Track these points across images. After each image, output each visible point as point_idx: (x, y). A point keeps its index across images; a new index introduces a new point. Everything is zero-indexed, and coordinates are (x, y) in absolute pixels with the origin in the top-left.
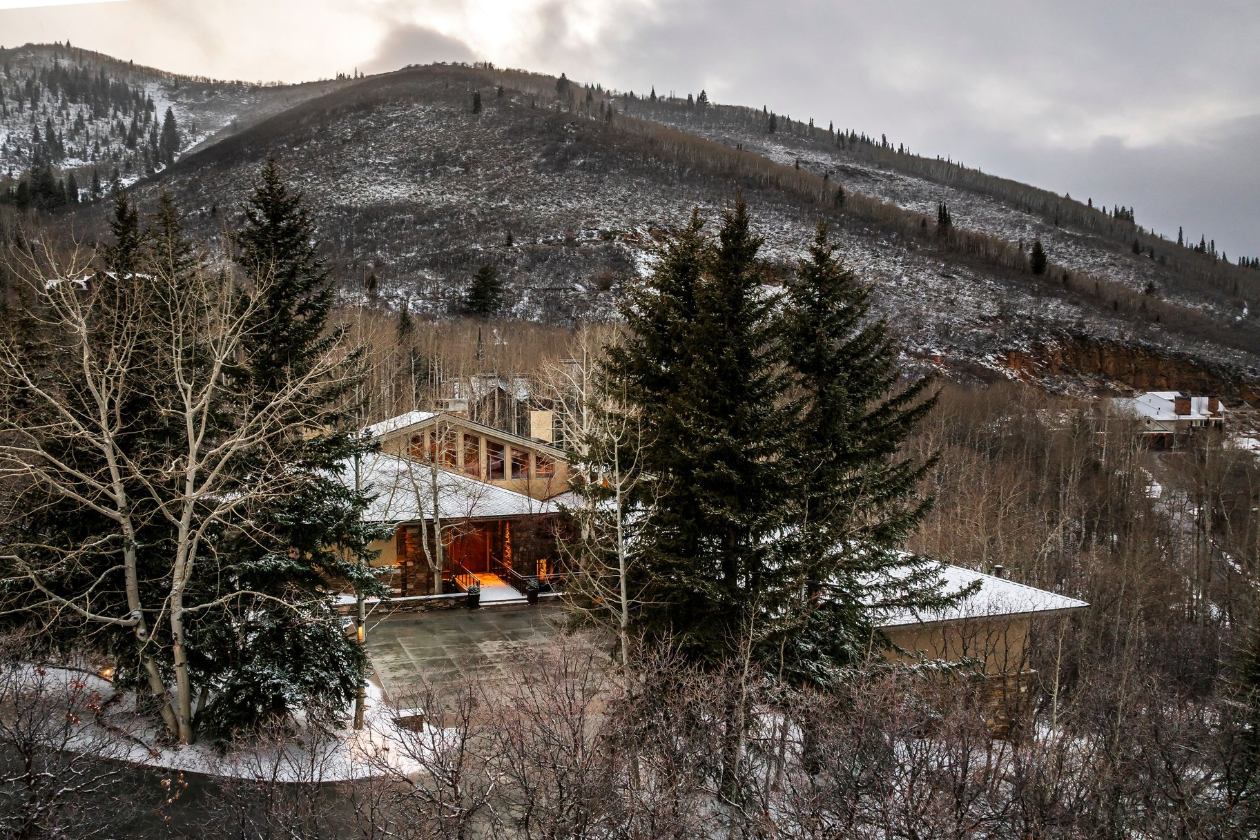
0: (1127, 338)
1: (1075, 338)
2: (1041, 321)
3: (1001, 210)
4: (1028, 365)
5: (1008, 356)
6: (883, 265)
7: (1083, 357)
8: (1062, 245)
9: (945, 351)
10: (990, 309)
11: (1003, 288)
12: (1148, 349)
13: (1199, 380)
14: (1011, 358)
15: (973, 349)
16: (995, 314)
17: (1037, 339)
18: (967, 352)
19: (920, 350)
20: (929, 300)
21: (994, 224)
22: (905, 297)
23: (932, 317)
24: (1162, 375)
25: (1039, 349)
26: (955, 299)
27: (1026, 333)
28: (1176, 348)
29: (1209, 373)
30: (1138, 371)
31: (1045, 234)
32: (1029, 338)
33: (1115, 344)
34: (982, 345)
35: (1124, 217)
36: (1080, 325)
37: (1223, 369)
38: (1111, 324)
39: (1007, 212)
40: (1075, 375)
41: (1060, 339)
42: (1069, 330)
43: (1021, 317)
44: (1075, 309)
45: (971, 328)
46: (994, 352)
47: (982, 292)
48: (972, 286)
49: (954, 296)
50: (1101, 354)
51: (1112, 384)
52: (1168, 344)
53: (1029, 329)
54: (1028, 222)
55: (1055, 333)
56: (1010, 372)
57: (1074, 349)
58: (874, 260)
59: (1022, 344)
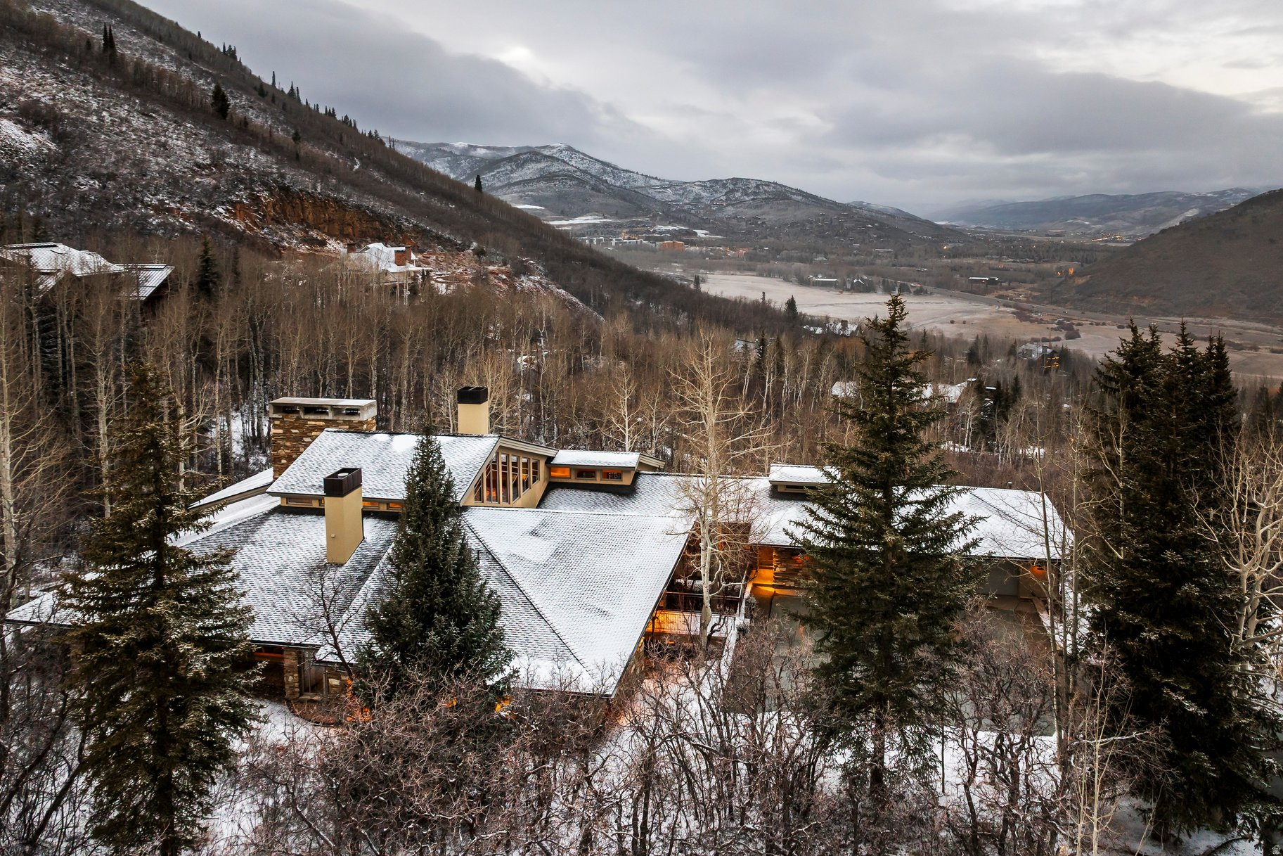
0: (319, 190)
1: (281, 188)
2: (248, 170)
3: (133, 34)
4: (250, 217)
5: (235, 208)
6: (74, 95)
7: (288, 208)
8: (202, 81)
9: (179, 202)
10: (202, 157)
11: (203, 132)
12: (336, 200)
13: (376, 229)
14: (236, 209)
15: (205, 201)
16: (208, 162)
17: (252, 190)
18: (200, 204)
19: (154, 202)
21: (130, 49)
22: (115, 138)
23: (156, 164)
24: (349, 225)
25: (255, 199)
26: (166, 142)
27: (242, 184)
28: (354, 200)
29: (381, 222)
30: (331, 221)
31: (183, 68)
32: (245, 189)
33: (311, 195)
34: (211, 197)
35: (231, 54)
36: (282, 176)
37: (389, 219)
38: (304, 175)
39: (140, 37)
40: (284, 225)
41: (270, 190)
42: (275, 181)
43: (230, 165)
44: (270, 158)
45: (193, 177)
46: (223, 204)
47: (187, 136)
48: (175, 128)
49: (163, 139)
50: (302, 205)
51: (313, 233)
52: (349, 197)
53: (243, 179)
54: (163, 52)
55: (265, 184)
56: (239, 225)
57: (282, 200)
58: (61, 86)
59: (242, 195)
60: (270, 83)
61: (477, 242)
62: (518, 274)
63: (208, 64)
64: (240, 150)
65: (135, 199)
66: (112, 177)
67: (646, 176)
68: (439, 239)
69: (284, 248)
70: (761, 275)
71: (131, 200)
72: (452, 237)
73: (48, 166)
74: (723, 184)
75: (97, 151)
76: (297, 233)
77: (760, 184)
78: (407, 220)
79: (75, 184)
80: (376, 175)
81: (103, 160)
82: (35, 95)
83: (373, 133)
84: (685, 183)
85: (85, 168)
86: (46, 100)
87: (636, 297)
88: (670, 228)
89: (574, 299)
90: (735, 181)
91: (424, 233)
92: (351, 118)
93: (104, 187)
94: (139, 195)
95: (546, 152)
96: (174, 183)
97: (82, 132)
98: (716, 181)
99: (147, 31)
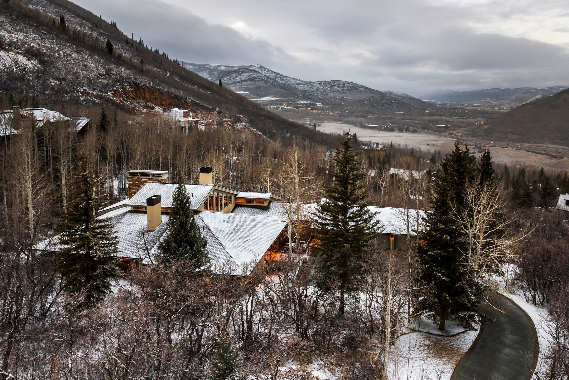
0: (151, 85)
1: (135, 84)
2: (121, 77)
3: (73, 17)
4: (122, 97)
5: (115, 93)
6: (48, 44)
7: (138, 93)
8: (102, 38)
9: (92, 90)
10: (102, 71)
11: (102, 60)
12: (159, 90)
13: (175, 102)
15: (103, 90)
16: (104, 73)
17: (123, 85)
18: (101, 91)
19: (82, 90)
20: (76, 65)
21: (71, 23)
22: (65, 62)
23: (82, 73)
24: (164, 100)
25: (124, 89)
26: (87, 64)
27: (119, 82)
28: (166, 90)
29: (177, 99)
30: (156, 99)
31: (94, 32)
32: (120, 85)
33: (148, 87)
34: (105, 88)
35: (114, 25)
36: (136, 79)
37: (181, 98)
38: (145, 79)
39: (75, 18)
40: (136, 100)
41: (130, 85)
42: (133, 81)
43: (114, 74)
44: (130, 72)
45: (98, 79)
46: (111, 91)
47: (95, 62)
48: (90, 59)
49: (85, 63)
50: (144, 92)
51: (149, 104)
52: (164, 88)
53: (119, 80)
54: (85, 25)
55: (128, 83)
56: (117, 100)
57: (135, 89)
58: (42, 40)
59: (118, 87)
60: (131, 38)
61: (219, 108)
62: (236, 122)
63: (104, 29)
64: (118, 68)
65: (74, 89)
66: (64, 79)
67: (295, 79)
68: (203, 107)
69: (136, 110)
70: (344, 123)
71: (72, 89)
72: (208, 106)
73: (38, 75)
74: (329, 83)
75: (58, 68)
76: (142, 104)
77: (345, 83)
78: (189, 98)
79: (49, 82)
80: (176, 79)
81: (60, 72)
82: (32, 44)
83: (175, 60)
84: (312, 82)
85: (53, 76)
86: (36, 46)
87: (287, 132)
88: (305, 102)
89: (260, 133)
90: (334, 81)
91: (196, 104)
92: (166, 53)
93: (61, 84)
94: (75, 87)
95: (251, 68)
96: (90, 82)
97: (52, 60)
98: (326, 82)
99: (78, 16)
